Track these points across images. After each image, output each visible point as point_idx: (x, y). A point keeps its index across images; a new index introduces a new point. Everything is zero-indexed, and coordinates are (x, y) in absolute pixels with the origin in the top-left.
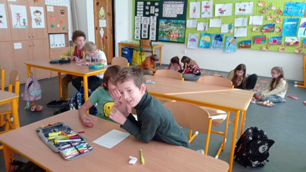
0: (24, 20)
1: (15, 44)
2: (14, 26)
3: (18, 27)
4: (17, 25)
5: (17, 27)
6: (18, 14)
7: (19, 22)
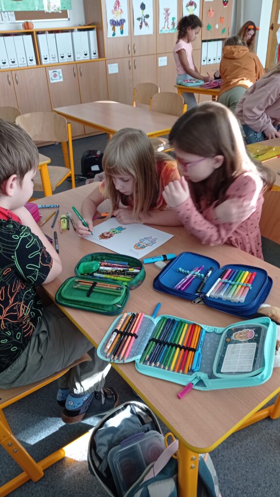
0: (173, 19)
1: (160, 59)
2: (161, 31)
3: (166, 31)
4: (164, 28)
5: (164, 31)
6: (167, 11)
7: (167, 23)
